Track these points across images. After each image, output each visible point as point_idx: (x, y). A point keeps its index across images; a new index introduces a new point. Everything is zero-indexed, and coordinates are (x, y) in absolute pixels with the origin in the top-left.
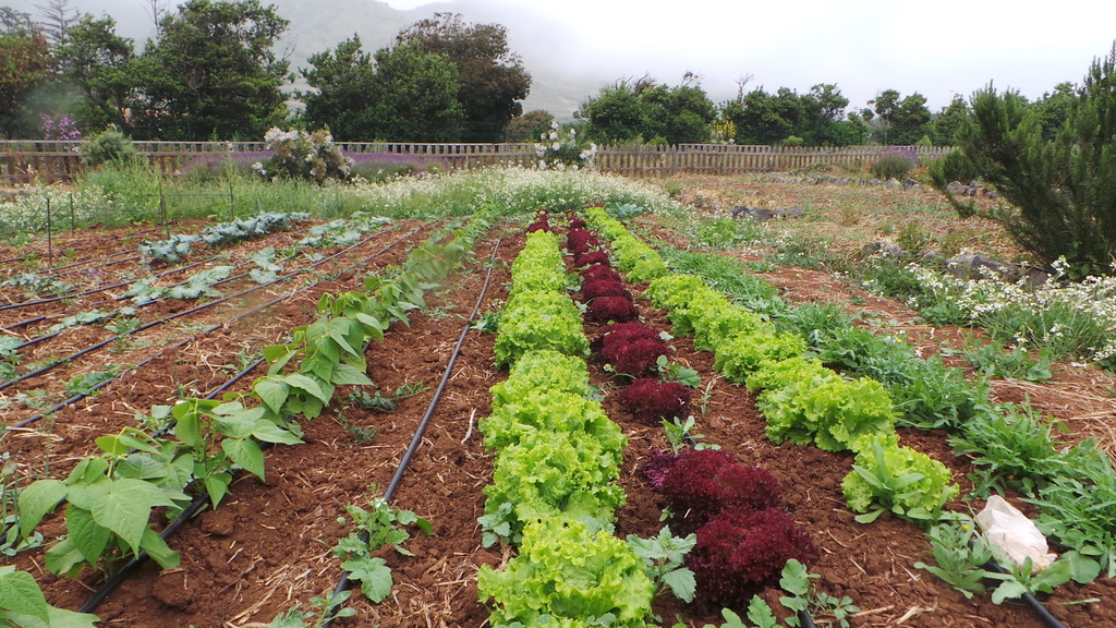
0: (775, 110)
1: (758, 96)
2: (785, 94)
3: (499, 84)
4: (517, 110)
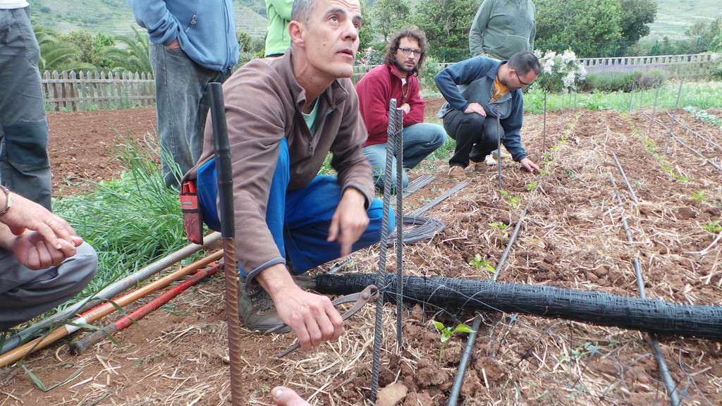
3: (634, 13)
4: (646, 32)
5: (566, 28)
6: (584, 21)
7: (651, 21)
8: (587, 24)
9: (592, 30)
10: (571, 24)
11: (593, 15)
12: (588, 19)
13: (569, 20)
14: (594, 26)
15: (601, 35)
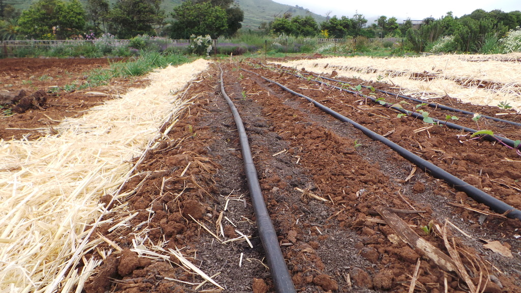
0: (341, 25)
1: (335, 19)
2: (344, 18)
3: (233, 15)
4: (240, 26)
7: (242, 21)
9: (214, 25)
10: (204, 21)
12: (212, 19)
13: (202, 18)
14: (214, 23)
15: (219, 27)
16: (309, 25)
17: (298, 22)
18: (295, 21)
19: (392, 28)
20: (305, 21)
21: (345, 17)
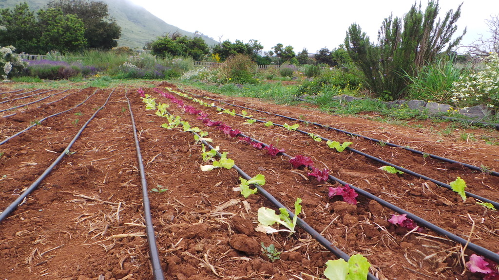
0: (235, 49)
1: (227, 43)
3: (105, 31)
4: (115, 44)
5: (43, 34)
6: (55, 30)
7: (118, 38)
8: (58, 32)
9: (63, 37)
10: (46, 31)
11: (62, 27)
12: (59, 29)
13: (44, 28)
14: (63, 35)
15: (70, 42)
16: (198, 47)
17: (185, 43)
18: (182, 42)
19: (289, 56)
20: (193, 42)
21: (239, 41)
